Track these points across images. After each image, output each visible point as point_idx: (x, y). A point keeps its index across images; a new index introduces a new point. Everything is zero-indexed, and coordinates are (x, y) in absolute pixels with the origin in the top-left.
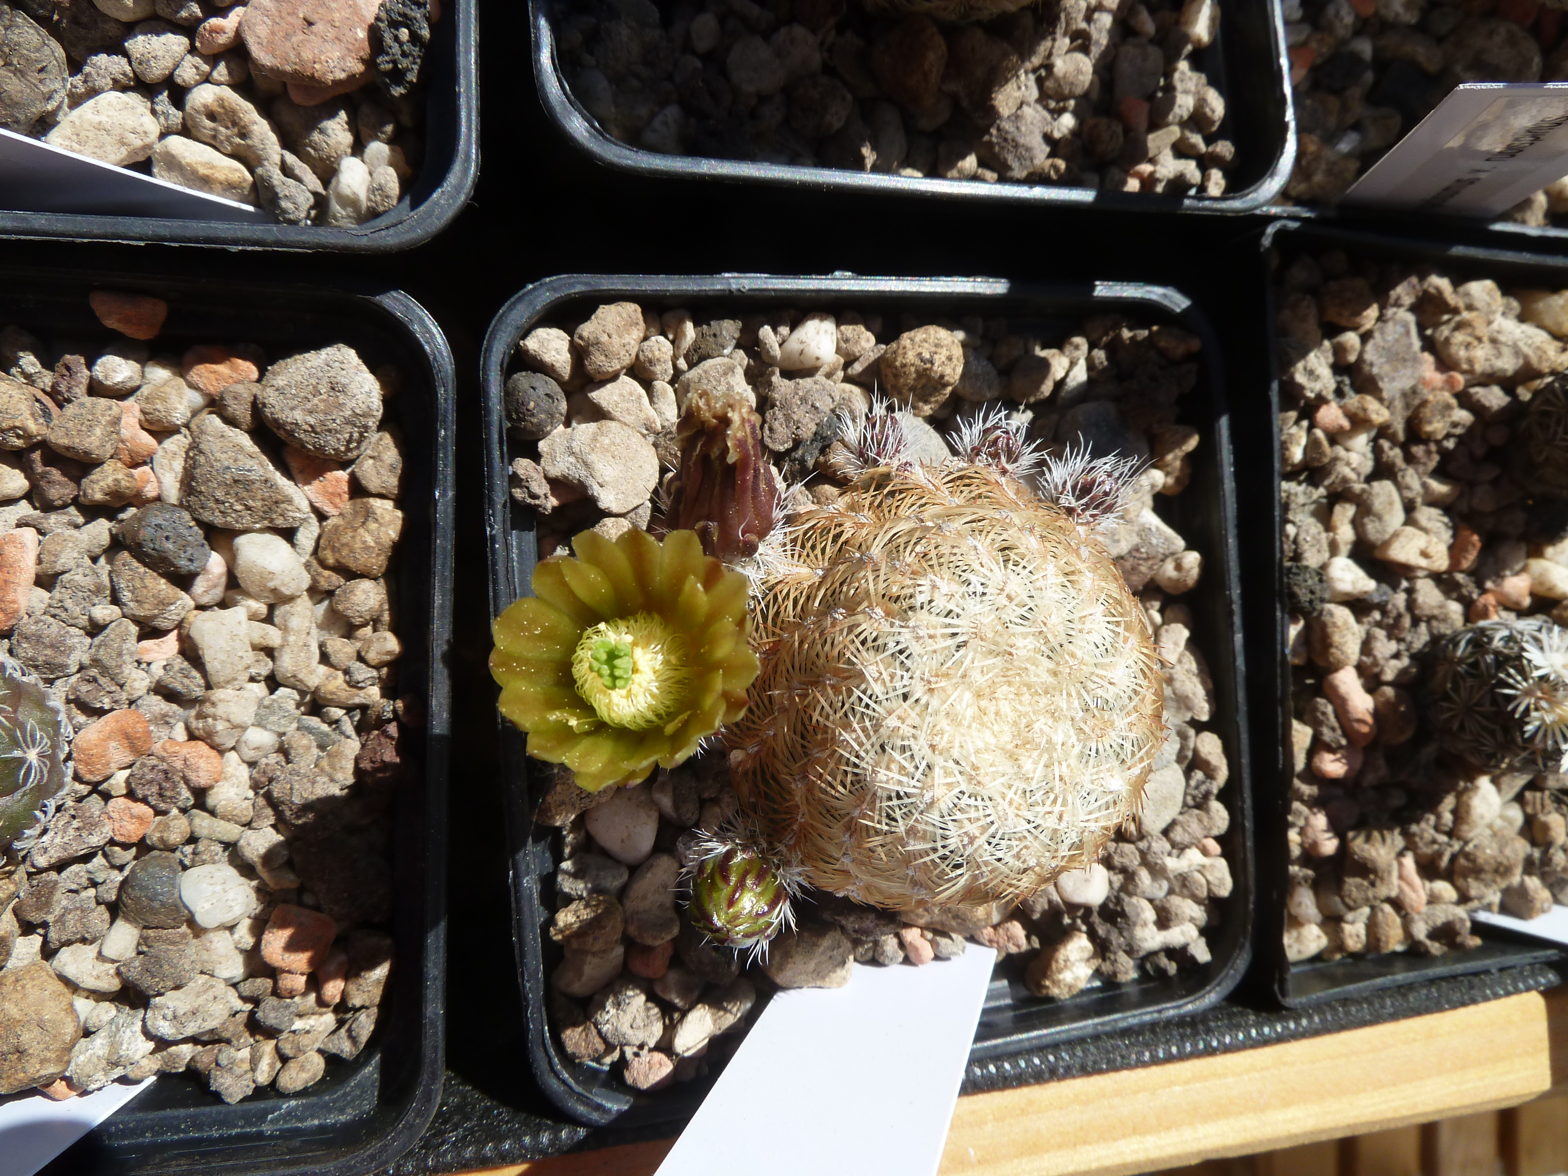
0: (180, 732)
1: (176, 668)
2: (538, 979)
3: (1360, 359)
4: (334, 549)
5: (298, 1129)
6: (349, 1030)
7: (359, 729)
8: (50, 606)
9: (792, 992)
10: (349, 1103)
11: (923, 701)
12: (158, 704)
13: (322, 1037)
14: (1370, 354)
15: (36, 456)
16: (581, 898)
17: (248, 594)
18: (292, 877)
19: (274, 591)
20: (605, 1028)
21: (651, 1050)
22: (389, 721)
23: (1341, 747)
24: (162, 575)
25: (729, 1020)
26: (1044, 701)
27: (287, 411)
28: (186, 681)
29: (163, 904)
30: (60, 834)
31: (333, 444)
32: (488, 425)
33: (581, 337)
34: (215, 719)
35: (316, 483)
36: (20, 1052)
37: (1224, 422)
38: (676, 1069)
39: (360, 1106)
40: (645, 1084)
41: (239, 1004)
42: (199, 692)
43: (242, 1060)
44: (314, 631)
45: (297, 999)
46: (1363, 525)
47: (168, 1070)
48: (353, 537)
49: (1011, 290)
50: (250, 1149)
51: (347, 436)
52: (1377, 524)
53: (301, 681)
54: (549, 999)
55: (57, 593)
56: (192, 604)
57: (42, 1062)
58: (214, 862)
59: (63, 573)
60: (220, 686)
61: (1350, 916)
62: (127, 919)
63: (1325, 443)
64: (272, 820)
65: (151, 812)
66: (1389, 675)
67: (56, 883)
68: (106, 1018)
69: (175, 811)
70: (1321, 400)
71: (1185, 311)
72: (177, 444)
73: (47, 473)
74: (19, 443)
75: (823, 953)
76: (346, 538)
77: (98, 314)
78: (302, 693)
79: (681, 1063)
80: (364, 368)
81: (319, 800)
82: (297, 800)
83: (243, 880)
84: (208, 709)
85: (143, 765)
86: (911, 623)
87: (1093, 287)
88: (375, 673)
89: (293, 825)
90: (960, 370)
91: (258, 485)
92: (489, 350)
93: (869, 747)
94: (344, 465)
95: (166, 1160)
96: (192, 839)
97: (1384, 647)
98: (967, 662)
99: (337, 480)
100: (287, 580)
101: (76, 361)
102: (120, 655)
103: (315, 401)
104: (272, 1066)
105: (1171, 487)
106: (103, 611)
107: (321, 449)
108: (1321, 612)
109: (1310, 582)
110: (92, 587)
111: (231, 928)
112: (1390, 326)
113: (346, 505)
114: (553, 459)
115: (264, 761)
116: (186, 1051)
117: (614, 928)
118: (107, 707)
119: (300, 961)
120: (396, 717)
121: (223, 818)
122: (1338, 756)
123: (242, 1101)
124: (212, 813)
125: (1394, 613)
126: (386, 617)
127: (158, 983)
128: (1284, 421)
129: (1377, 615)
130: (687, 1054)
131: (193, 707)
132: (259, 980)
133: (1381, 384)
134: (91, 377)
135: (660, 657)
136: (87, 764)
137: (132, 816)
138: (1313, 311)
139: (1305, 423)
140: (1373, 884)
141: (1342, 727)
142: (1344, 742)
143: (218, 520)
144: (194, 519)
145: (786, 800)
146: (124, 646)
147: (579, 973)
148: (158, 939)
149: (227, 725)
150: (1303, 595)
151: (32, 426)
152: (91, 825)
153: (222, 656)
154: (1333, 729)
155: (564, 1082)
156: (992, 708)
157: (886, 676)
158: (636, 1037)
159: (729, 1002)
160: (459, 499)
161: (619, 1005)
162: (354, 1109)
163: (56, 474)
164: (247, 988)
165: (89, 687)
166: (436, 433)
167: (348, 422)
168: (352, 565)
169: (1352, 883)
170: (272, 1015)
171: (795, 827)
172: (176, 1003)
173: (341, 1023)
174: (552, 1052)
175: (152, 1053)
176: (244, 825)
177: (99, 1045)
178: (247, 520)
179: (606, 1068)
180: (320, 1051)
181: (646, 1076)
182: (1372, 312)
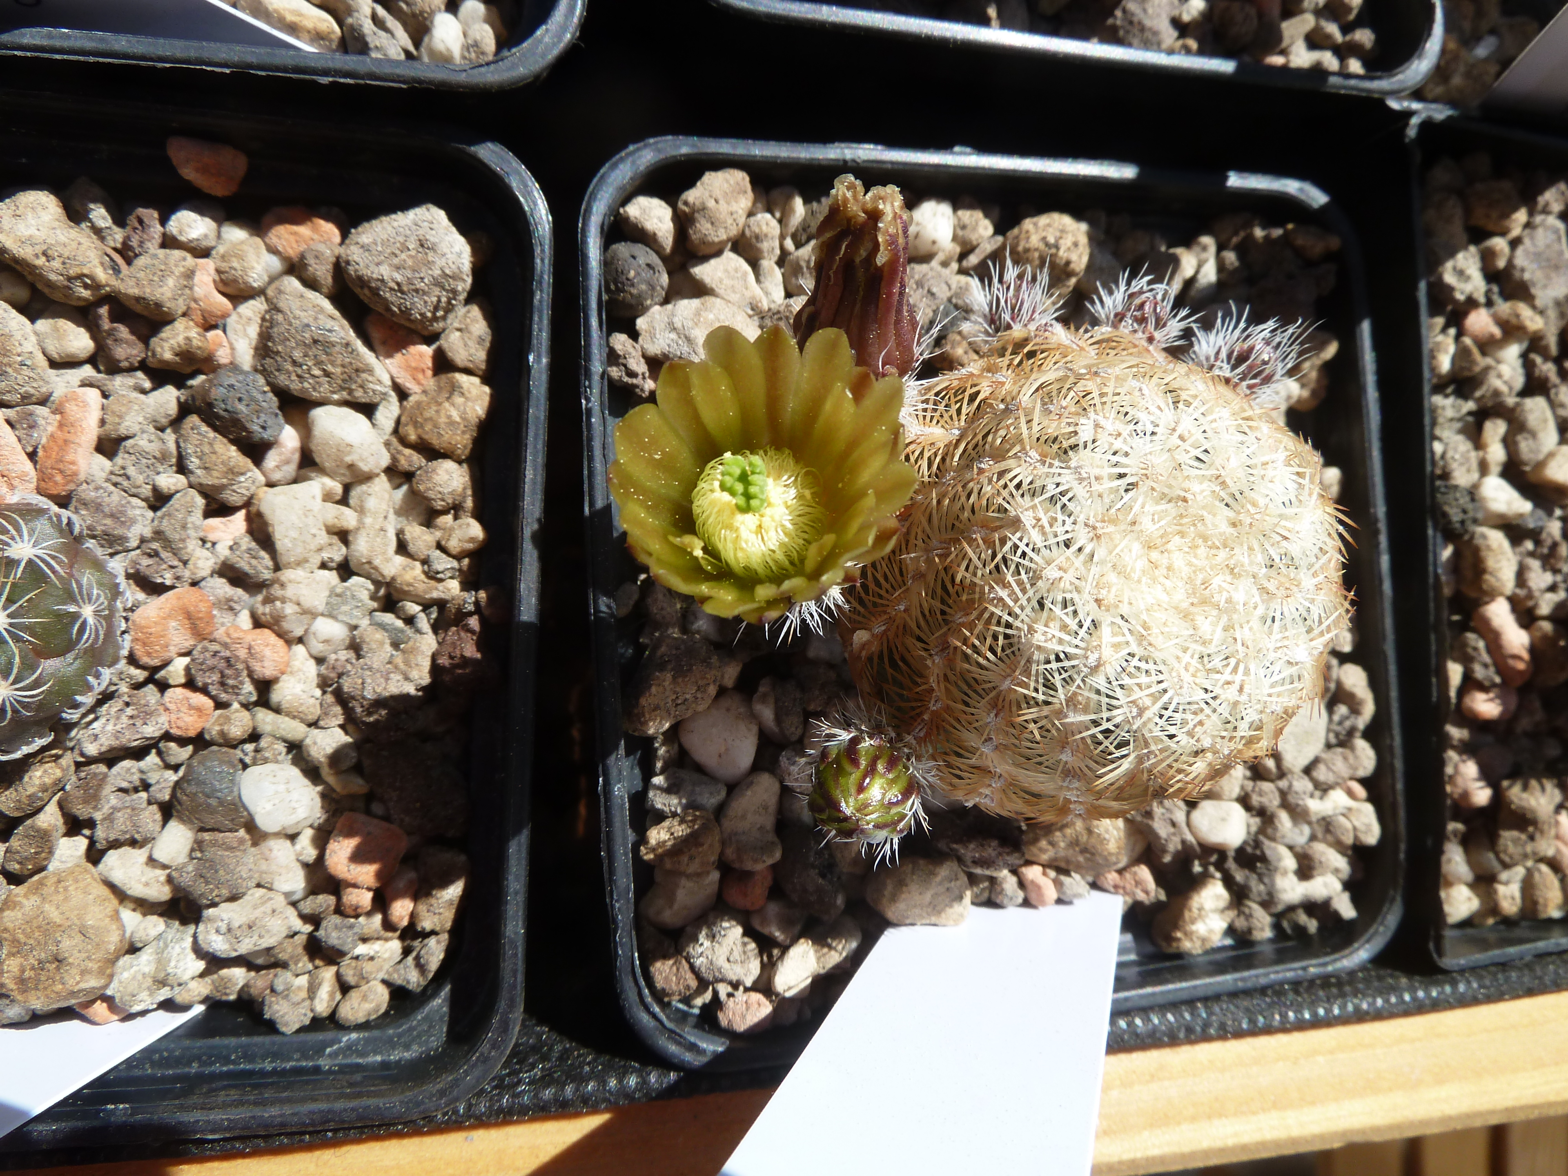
0: (244, 620)
1: (244, 547)
2: (628, 899)
3: (1510, 264)
4: (416, 424)
5: (358, 1065)
6: (417, 958)
7: (436, 628)
8: (112, 473)
9: (903, 929)
10: (413, 1040)
11: (1087, 550)
12: (221, 587)
13: (386, 966)
14: (1521, 259)
15: (104, 311)
16: (674, 815)
17: (322, 471)
18: (360, 781)
19: (351, 467)
20: (698, 962)
21: (747, 990)
22: (470, 614)
23: (1494, 685)
24: (233, 442)
25: (834, 957)
26: (1223, 554)
27: (373, 267)
28: (254, 562)
29: (221, 803)
30: (112, 722)
31: (420, 307)
32: (586, 291)
33: (686, 203)
34: (283, 602)
35: (398, 356)
36: (59, 960)
37: (1366, 327)
38: (775, 1010)
39: (427, 1041)
40: (741, 1026)
41: (298, 924)
42: (267, 575)
43: (299, 988)
44: (392, 516)
45: (362, 919)
46: (1516, 444)
47: (218, 996)
48: (437, 411)
49: (1140, 176)
50: (307, 1082)
51: (435, 299)
52: (1531, 442)
53: (376, 568)
54: (639, 922)
55: (119, 460)
56: (262, 479)
57: (83, 972)
58: (277, 762)
59: (127, 438)
60: (288, 566)
61: (1504, 876)
62: (182, 820)
63: (1475, 351)
64: (340, 720)
65: (210, 703)
66: (1545, 606)
67: (106, 776)
68: (153, 932)
69: (236, 705)
70: (1471, 303)
71: (1324, 208)
72: (253, 308)
73: (114, 329)
74: (86, 293)
75: (940, 884)
76: (430, 412)
77: (175, 162)
78: (377, 584)
79: (782, 1004)
80: (454, 229)
81: (393, 697)
82: (369, 694)
83: (306, 782)
84: (276, 591)
85: (205, 650)
86: (1073, 464)
87: (1226, 178)
88: (455, 564)
89: (364, 723)
90: (1085, 259)
91: (338, 348)
92: (588, 210)
93: (1025, 603)
94: (430, 339)
95: (215, 1090)
96: (254, 737)
97: (1539, 578)
98: (1136, 508)
99: (421, 355)
100: (365, 454)
101: (150, 215)
102: (184, 527)
103: (403, 256)
104: (332, 995)
105: (1306, 401)
106: (168, 480)
107: (406, 313)
108: (1472, 537)
109: (1462, 501)
110: (158, 454)
111: (293, 837)
112: (1540, 232)
113: (430, 382)
114: (653, 336)
115: (333, 657)
116: (238, 975)
117: (710, 850)
118: (168, 582)
119: (366, 873)
120: (478, 609)
121: (287, 715)
122: (1491, 695)
123: (299, 1031)
124: (277, 710)
125: (1549, 542)
126: (469, 503)
127: (212, 891)
128: (1431, 327)
129: (1529, 545)
130: (789, 994)
131: (260, 592)
132: (321, 897)
133: (1533, 291)
134: (164, 235)
135: (793, 492)
136: (145, 644)
137: (191, 708)
138: (1458, 212)
139: (1452, 331)
140: (1532, 838)
141: (1496, 664)
142: (1498, 680)
143: (295, 386)
144: (269, 383)
145: (917, 684)
146: (190, 519)
147: (671, 899)
148: (214, 843)
149: (296, 608)
150: (1455, 515)
151: (102, 275)
152: (146, 714)
153: (293, 534)
154: (1486, 666)
155: (654, 1016)
156: (1164, 560)
157: (1045, 522)
158: (733, 972)
159: (833, 939)
160: (553, 367)
161: (714, 937)
162: (420, 1046)
163: (123, 331)
164: (308, 907)
165: (150, 561)
166: (532, 295)
167: (437, 283)
168: (435, 442)
169: (1508, 838)
170: (334, 934)
171: (926, 717)
172: (231, 914)
173: (406, 952)
174: (642, 983)
175: (202, 975)
176: (310, 725)
177: (145, 962)
178: (324, 389)
179: (696, 1011)
180: (384, 982)
181: (743, 1017)
182: (1521, 216)
